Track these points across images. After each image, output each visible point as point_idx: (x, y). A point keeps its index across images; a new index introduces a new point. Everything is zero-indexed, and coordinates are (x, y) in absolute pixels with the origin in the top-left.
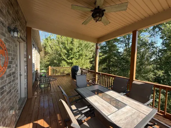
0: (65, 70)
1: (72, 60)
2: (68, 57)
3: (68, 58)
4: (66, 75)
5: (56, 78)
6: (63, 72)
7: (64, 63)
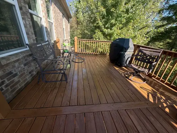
0: (98, 46)
1: (111, 29)
2: (106, 23)
3: (106, 26)
4: (100, 54)
5: (85, 58)
6: (96, 49)
7: (98, 34)
